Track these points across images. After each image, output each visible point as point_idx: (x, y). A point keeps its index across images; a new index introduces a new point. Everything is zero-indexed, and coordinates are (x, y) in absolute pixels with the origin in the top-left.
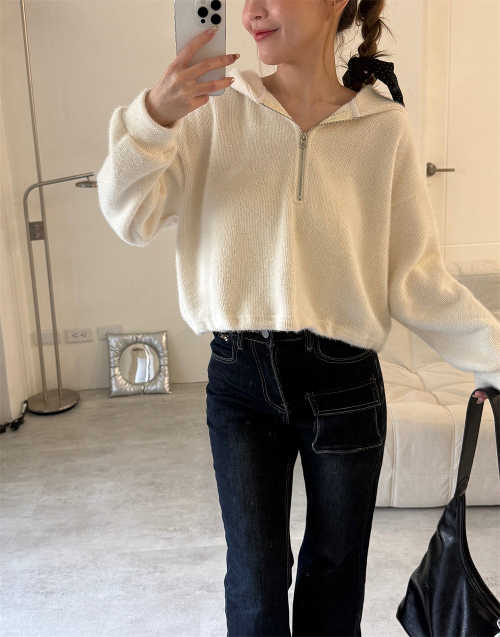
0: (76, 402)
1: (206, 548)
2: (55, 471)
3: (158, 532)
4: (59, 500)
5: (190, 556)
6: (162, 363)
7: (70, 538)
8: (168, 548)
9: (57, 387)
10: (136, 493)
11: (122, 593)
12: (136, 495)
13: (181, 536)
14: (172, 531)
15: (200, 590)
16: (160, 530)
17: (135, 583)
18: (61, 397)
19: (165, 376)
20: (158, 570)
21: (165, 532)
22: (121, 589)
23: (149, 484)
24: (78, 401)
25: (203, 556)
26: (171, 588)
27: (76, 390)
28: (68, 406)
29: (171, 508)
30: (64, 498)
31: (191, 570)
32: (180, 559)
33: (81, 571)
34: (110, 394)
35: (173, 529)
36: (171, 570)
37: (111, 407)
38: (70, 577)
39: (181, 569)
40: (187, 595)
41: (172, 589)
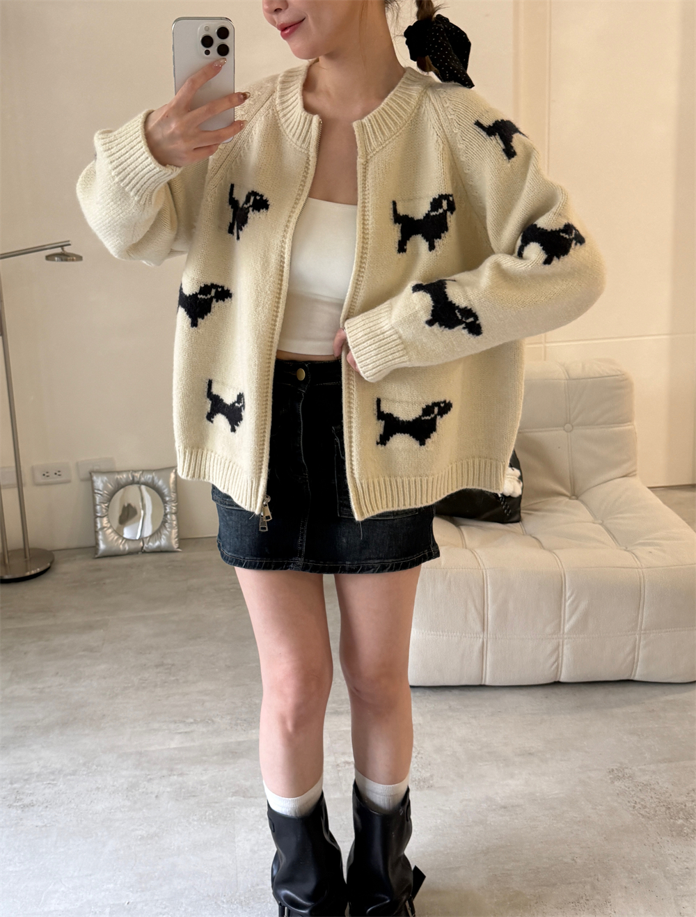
0: (49, 564)
1: (239, 743)
2: (25, 653)
3: (172, 726)
4: (33, 689)
5: (217, 754)
6: (168, 510)
7: (51, 736)
8: (187, 744)
9: (21, 545)
10: (139, 677)
11: (128, 803)
12: (140, 679)
13: (205, 730)
14: (191, 723)
15: (232, 796)
16: (175, 722)
17: (144, 790)
18: (28, 559)
19: (172, 527)
20: (175, 773)
21: (181, 725)
22: (125, 797)
23: (157, 666)
24: (52, 563)
25: (236, 753)
26: (193, 794)
27: (49, 549)
28: (39, 570)
29: (187, 694)
30: (40, 686)
31: (219, 771)
32: (204, 758)
33: (69, 777)
34: (96, 554)
35: (192, 720)
36: (192, 773)
37: (100, 570)
38: (55, 785)
39: (205, 770)
40: (216, 803)
41: (194, 796)
